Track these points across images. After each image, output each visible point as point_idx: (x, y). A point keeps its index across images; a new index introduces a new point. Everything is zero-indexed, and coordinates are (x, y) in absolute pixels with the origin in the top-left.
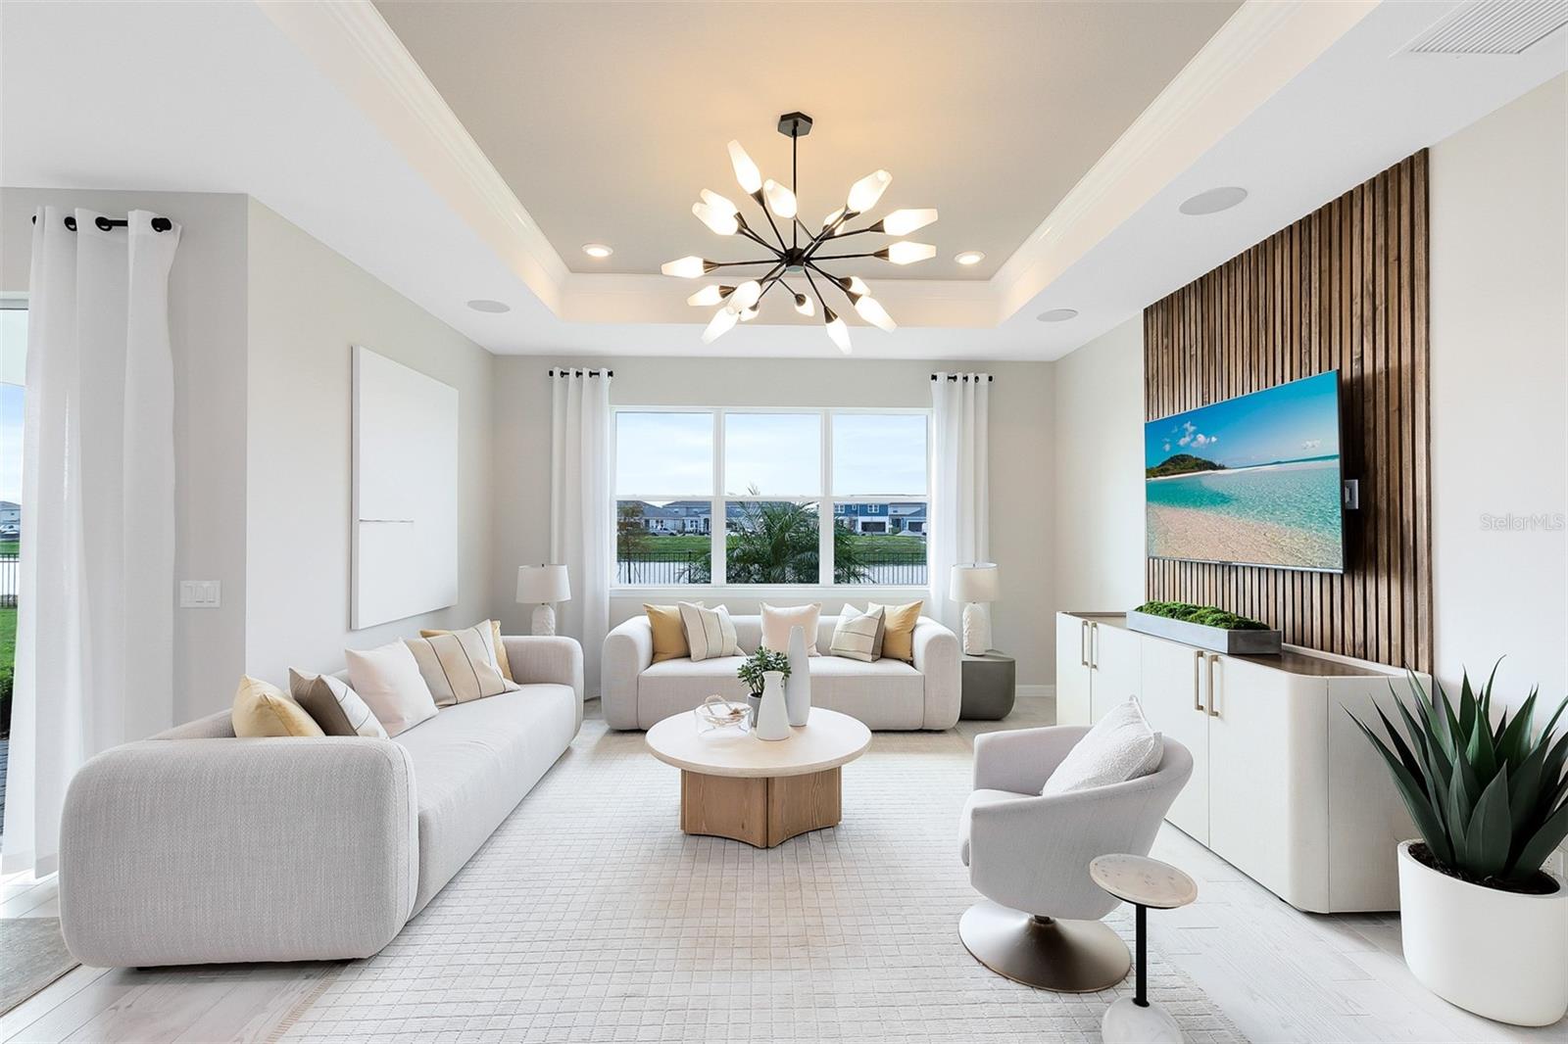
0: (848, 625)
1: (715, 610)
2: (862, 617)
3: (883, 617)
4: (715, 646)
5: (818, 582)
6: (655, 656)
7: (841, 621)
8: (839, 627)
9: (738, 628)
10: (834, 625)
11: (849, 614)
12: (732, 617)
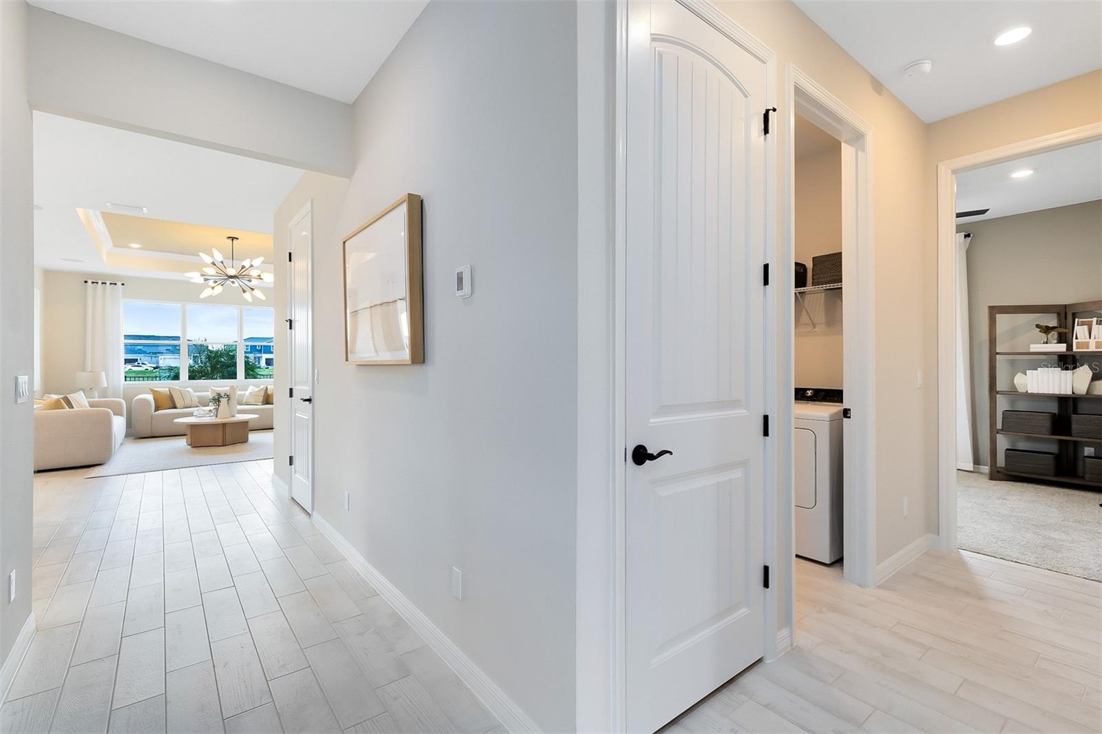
0: (251, 393)
1: (187, 389)
2: (257, 389)
3: (267, 388)
4: (188, 402)
5: (236, 378)
6: (157, 409)
7: (247, 393)
8: (247, 395)
9: (199, 397)
10: (244, 394)
11: (251, 389)
12: (196, 394)
